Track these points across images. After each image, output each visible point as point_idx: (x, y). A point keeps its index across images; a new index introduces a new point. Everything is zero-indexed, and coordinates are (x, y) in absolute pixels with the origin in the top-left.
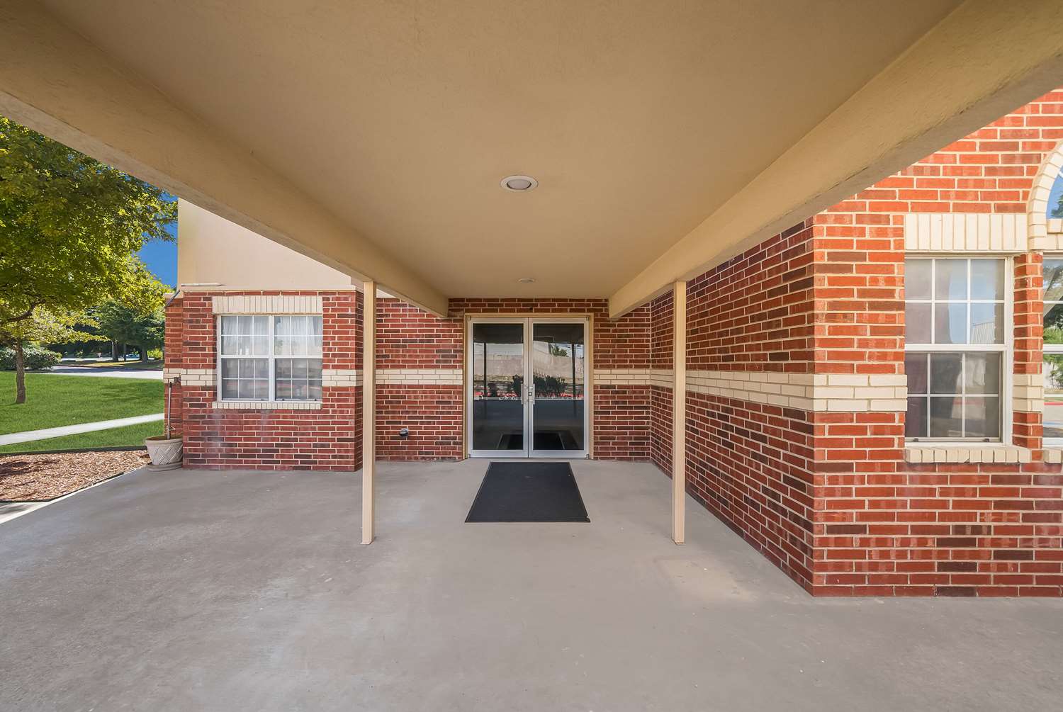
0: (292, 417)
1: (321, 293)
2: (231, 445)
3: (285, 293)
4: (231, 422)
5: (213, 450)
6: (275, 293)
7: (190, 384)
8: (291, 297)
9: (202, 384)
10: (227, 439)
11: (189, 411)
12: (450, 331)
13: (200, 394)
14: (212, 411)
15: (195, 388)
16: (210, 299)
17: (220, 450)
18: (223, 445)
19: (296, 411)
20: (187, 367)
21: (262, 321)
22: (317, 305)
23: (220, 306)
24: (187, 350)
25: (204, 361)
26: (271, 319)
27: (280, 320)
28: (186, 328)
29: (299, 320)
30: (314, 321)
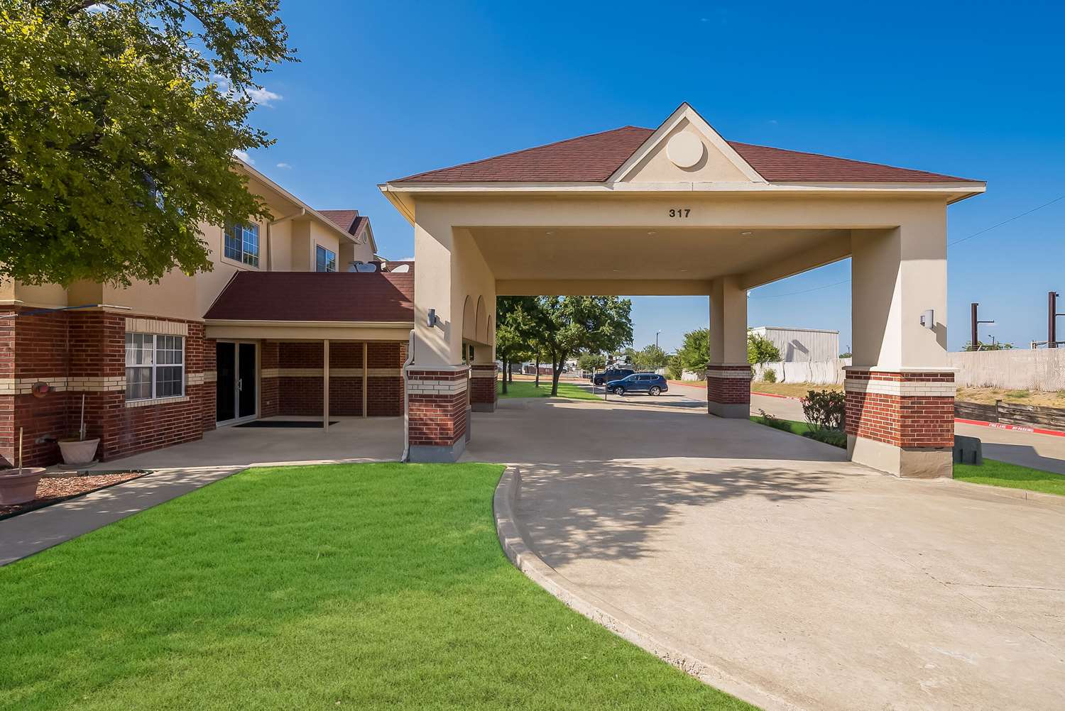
0: (173, 408)
1: (188, 322)
2: (137, 435)
3: (170, 320)
4: (136, 418)
5: (126, 441)
6: (164, 319)
7: (111, 389)
8: (173, 323)
9: (119, 388)
10: (135, 431)
11: (109, 412)
12: (210, 347)
13: (117, 397)
14: (124, 410)
15: (113, 392)
16: (124, 320)
17: (130, 440)
18: (133, 435)
19: (175, 403)
20: (108, 375)
21: (149, 338)
22: (183, 330)
23: (131, 325)
24: (107, 360)
25: (119, 370)
26: (155, 337)
27: (160, 338)
28: (107, 342)
29: (170, 338)
30: (179, 339)
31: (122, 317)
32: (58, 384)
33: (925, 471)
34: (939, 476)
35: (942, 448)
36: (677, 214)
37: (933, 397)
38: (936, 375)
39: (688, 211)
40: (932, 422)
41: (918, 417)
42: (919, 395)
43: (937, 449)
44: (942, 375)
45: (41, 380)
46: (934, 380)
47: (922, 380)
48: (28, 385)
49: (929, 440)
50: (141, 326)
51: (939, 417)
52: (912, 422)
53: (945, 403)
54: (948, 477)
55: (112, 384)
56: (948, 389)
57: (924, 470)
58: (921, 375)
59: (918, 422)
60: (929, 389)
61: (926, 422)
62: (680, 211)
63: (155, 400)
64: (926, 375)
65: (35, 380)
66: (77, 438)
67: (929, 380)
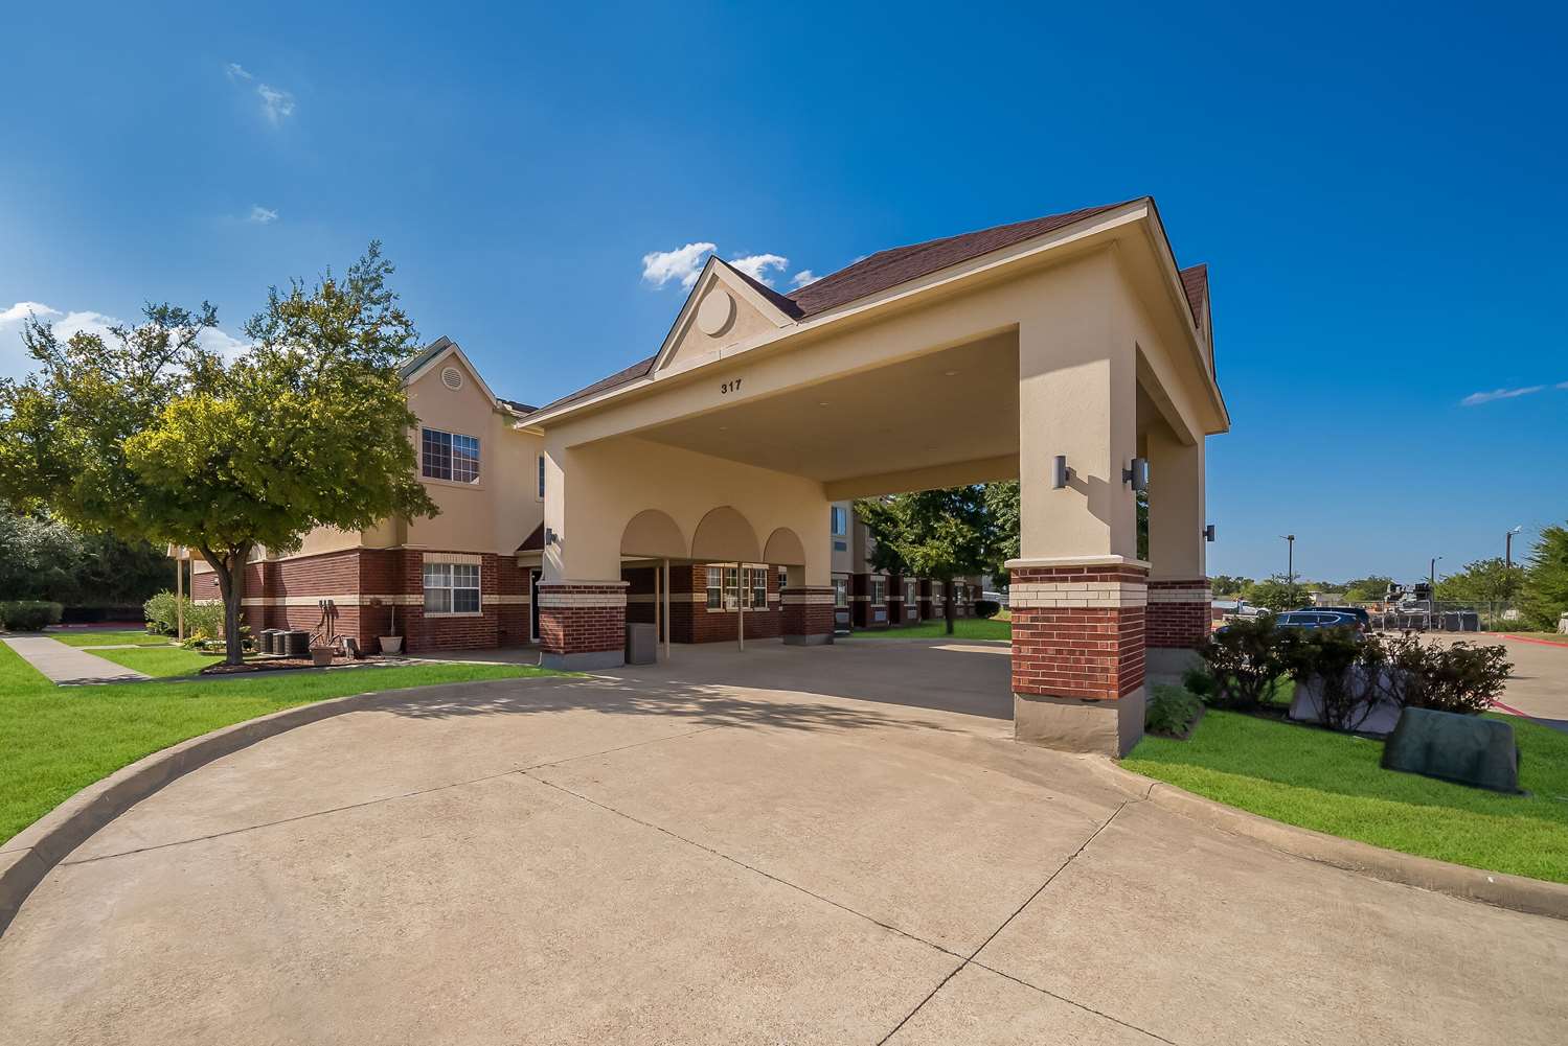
0: (471, 621)
1: (482, 554)
3: (464, 553)
4: (435, 625)
5: (426, 642)
6: (460, 553)
7: (413, 604)
8: (467, 555)
9: (419, 603)
10: (433, 635)
11: (411, 619)
13: (417, 610)
14: (423, 619)
15: (415, 606)
16: (422, 554)
17: (429, 642)
19: (473, 617)
20: (410, 594)
21: (447, 567)
22: (478, 560)
23: (427, 558)
24: (408, 583)
25: (420, 590)
26: (452, 567)
27: (457, 567)
28: (408, 570)
29: (466, 567)
30: (475, 568)
31: (421, 552)
32: (387, 599)
33: (1061, 739)
34: (1089, 751)
35: (1097, 700)
36: (729, 388)
37: (1072, 609)
38: (1079, 569)
39: (739, 382)
40: (1072, 652)
41: (1044, 643)
42: (1042, 606)
43: (1085, 701)
44: (1092, 569)
45: (377, 596)
46: (1075, 580)
47: (1052, 580)
48: (368, 599)
49: (1066, 684)
50: (437, 558)
51: (1085, 645)
52: (1034, 651)
53: (1099, 620)
54: (1108, 752)
55: (412, 600)
56: (1103, 595)
57: (1057, 736)
58: (1049, 570)
59: (1045, 651)
60: (1063, 595)
61: (1059, 652)
62: (731, 385)
63: (452, 614)
64: (1060, 570)
65: (372, 596)
66: (389, 636)
67: (1065, 580)
